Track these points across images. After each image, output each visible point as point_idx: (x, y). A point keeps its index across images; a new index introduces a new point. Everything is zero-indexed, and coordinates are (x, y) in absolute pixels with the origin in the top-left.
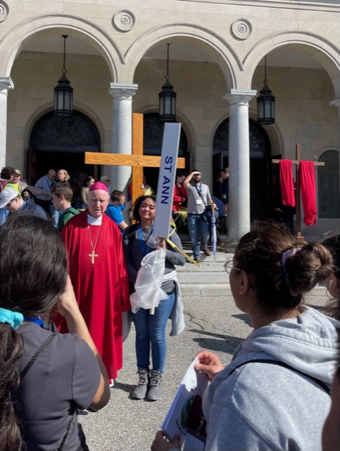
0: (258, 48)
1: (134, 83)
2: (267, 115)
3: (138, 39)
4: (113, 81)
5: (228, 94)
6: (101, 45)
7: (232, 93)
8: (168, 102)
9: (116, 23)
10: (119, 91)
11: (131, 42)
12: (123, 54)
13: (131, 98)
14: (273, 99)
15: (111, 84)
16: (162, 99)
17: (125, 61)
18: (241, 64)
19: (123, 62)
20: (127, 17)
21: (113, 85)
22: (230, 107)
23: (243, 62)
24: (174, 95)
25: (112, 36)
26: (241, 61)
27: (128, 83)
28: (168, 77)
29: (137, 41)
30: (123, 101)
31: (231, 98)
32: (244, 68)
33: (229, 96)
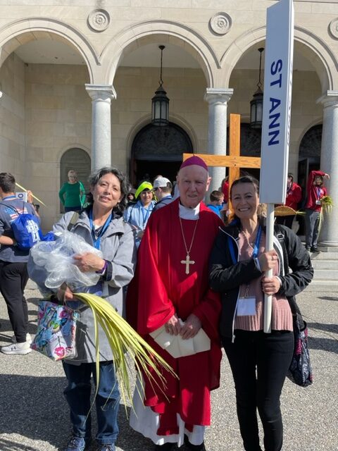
1: (230, 87)
3: (234, 42)
4: (209, 86)
5: (323, 96)
6: (197, 50)
7: (328, 95)
8: (259, 110)
9: (212, 26)
10: (215, 96)
11: (227, 46)
12: (219, 58)
13: (226, 103)
15: (207, 89)
16: (254, 106)
17: (221, 66)
19: (219, 67)
20: (223, 20)
21: (209, 90)
22: (325, 110)
25: (208, 40)
27: (223, 87)
28: (260, 85)
29: (234, 44)
30: (219, 106)
31: (327, 100)
33: (325, 98)
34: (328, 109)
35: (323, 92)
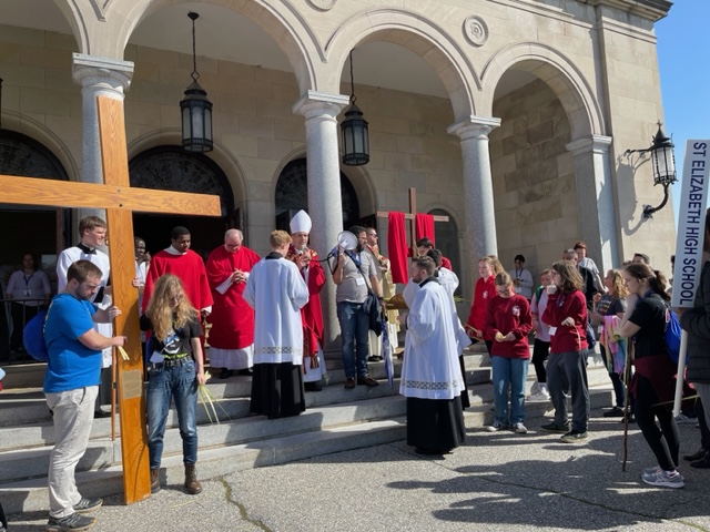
0: (348, 28)
1: (126, 58)
2: (359, 150)
4: (78, 51)
5: (303, 100)
7: (310, 97)
8: (197, 119)
13: (120, 89)
14: (365, 125)
15: (75, 55)
16: (187, 111)
17: (106, 15)
18: (323, 50)
19: (100, 17)
21: (78, 58)
22: (307, 123)
23: (326, 49)
24: (207, 106)
26: (323, 46)
27: (110, 57)
28: (195, 76)
31: (309, 106)
32: (327, 58)
33: (305, 103)
34: (312, 121)
35: (302, 93)
